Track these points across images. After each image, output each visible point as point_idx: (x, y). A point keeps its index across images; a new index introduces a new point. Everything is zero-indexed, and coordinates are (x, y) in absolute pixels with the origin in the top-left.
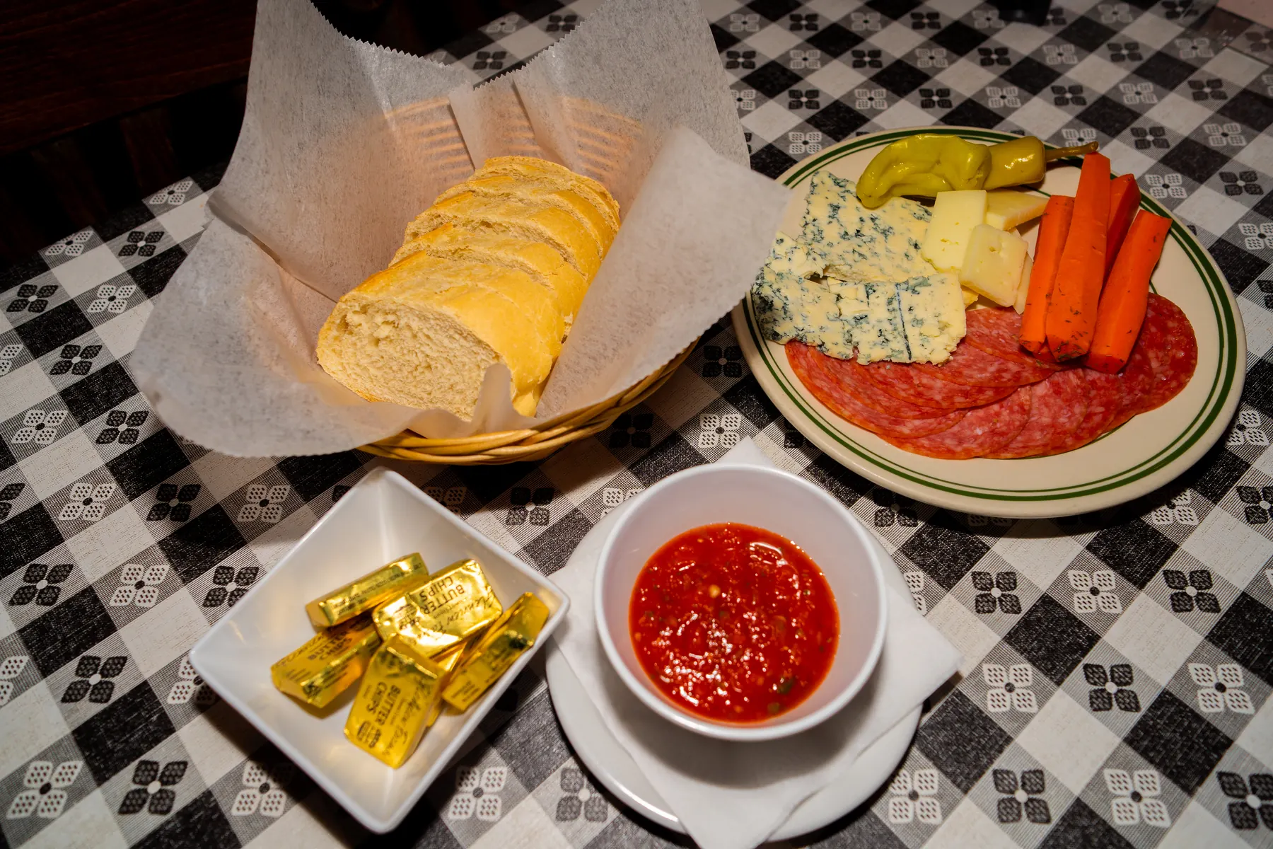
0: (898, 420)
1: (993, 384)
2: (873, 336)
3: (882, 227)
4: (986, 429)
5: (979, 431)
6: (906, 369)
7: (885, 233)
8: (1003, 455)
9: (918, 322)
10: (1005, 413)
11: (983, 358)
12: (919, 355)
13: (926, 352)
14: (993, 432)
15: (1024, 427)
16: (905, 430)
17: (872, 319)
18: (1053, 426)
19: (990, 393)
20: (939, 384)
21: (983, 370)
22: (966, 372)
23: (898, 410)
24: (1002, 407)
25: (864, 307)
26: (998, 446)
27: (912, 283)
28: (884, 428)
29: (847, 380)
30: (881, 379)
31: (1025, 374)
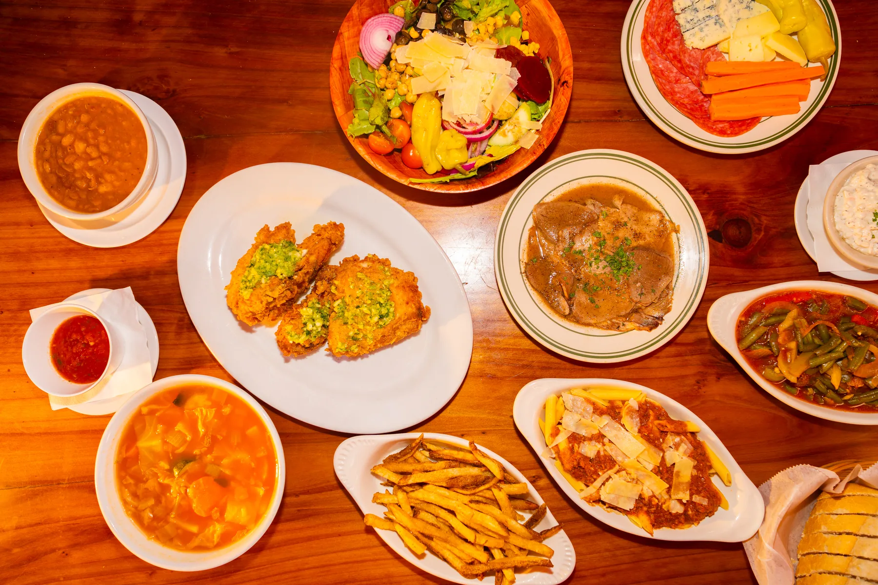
0: (653, 36)
1: (684, 65)
2: (689, 18)
3: (750, 5)
4: (663, 69)
5: (660, 66)
6: (678, 35)
7: (748, 7)
8: (653, 75)
9: (701, 30)
10: (674, 74)
11: (697, 60)
12: (686, 36)
13: (688, 37)
14: (662, 71)
15: (670, 82)
16: (650, 38)
17: (697, 14)
18: (674, 92)
19: (679, 65)
20: (676, 47)
21: (690, 61)
22: (686, 55)
23: (658, 35)
24: (676, 73)
25: (702, 8)
26: (657, 74)
27: (720, 21)
28: (647, 30)
29: (664, 14)
30: (671, 26)
31: (695, 77)
